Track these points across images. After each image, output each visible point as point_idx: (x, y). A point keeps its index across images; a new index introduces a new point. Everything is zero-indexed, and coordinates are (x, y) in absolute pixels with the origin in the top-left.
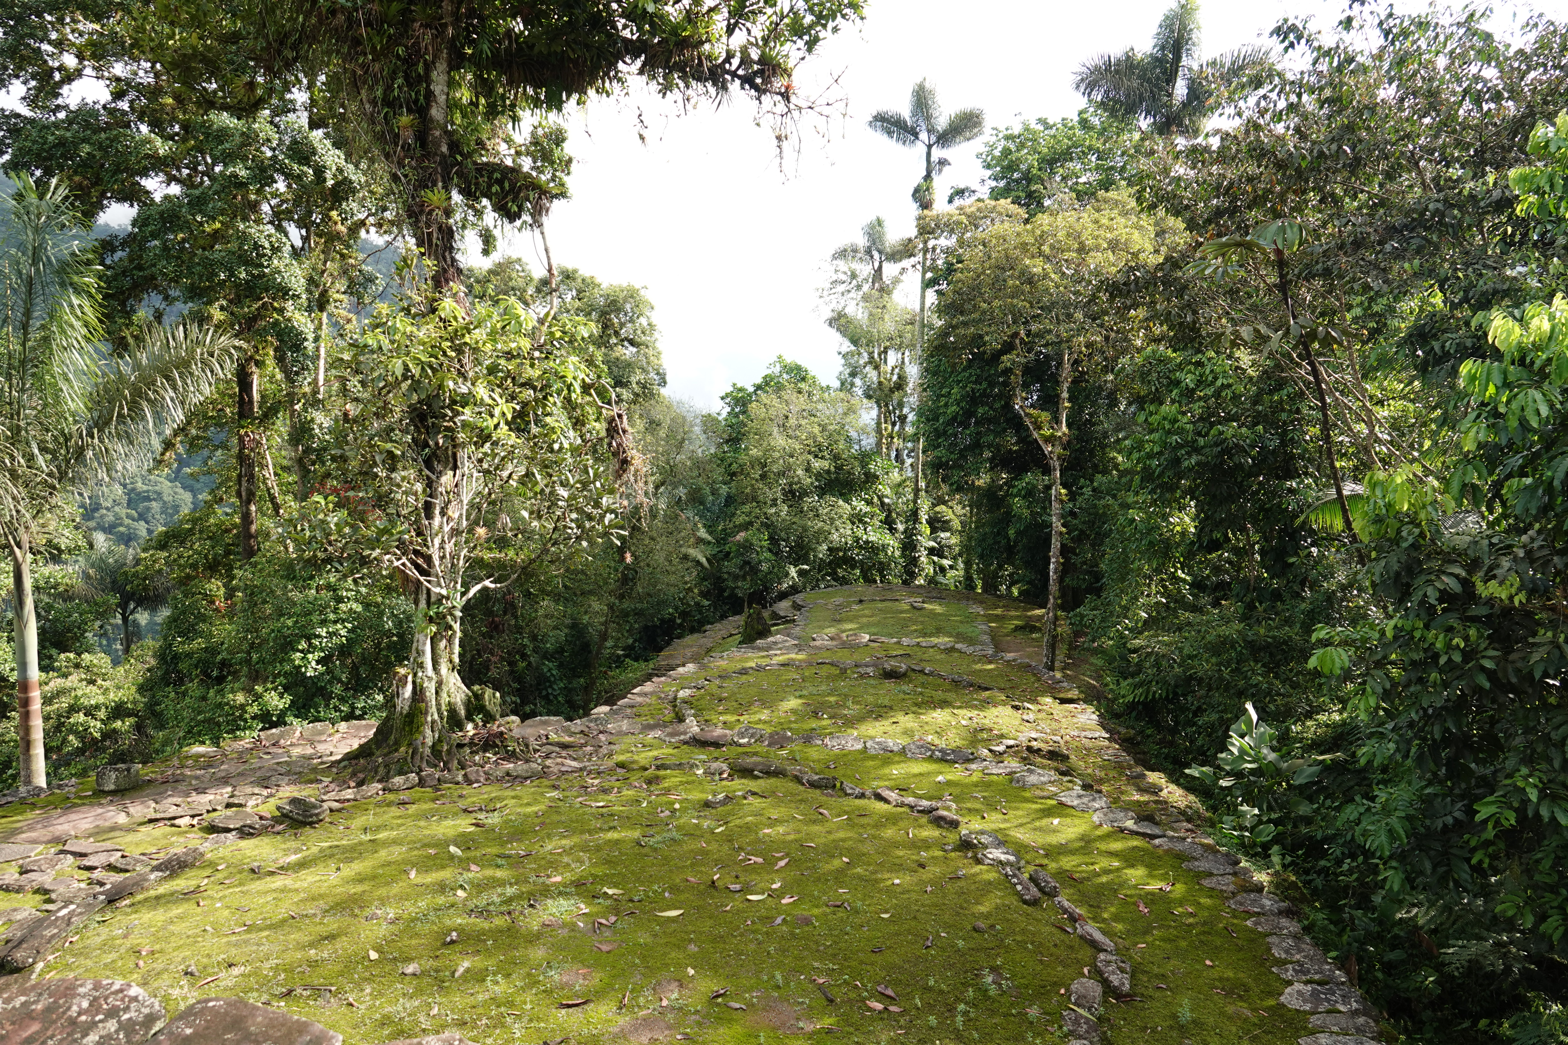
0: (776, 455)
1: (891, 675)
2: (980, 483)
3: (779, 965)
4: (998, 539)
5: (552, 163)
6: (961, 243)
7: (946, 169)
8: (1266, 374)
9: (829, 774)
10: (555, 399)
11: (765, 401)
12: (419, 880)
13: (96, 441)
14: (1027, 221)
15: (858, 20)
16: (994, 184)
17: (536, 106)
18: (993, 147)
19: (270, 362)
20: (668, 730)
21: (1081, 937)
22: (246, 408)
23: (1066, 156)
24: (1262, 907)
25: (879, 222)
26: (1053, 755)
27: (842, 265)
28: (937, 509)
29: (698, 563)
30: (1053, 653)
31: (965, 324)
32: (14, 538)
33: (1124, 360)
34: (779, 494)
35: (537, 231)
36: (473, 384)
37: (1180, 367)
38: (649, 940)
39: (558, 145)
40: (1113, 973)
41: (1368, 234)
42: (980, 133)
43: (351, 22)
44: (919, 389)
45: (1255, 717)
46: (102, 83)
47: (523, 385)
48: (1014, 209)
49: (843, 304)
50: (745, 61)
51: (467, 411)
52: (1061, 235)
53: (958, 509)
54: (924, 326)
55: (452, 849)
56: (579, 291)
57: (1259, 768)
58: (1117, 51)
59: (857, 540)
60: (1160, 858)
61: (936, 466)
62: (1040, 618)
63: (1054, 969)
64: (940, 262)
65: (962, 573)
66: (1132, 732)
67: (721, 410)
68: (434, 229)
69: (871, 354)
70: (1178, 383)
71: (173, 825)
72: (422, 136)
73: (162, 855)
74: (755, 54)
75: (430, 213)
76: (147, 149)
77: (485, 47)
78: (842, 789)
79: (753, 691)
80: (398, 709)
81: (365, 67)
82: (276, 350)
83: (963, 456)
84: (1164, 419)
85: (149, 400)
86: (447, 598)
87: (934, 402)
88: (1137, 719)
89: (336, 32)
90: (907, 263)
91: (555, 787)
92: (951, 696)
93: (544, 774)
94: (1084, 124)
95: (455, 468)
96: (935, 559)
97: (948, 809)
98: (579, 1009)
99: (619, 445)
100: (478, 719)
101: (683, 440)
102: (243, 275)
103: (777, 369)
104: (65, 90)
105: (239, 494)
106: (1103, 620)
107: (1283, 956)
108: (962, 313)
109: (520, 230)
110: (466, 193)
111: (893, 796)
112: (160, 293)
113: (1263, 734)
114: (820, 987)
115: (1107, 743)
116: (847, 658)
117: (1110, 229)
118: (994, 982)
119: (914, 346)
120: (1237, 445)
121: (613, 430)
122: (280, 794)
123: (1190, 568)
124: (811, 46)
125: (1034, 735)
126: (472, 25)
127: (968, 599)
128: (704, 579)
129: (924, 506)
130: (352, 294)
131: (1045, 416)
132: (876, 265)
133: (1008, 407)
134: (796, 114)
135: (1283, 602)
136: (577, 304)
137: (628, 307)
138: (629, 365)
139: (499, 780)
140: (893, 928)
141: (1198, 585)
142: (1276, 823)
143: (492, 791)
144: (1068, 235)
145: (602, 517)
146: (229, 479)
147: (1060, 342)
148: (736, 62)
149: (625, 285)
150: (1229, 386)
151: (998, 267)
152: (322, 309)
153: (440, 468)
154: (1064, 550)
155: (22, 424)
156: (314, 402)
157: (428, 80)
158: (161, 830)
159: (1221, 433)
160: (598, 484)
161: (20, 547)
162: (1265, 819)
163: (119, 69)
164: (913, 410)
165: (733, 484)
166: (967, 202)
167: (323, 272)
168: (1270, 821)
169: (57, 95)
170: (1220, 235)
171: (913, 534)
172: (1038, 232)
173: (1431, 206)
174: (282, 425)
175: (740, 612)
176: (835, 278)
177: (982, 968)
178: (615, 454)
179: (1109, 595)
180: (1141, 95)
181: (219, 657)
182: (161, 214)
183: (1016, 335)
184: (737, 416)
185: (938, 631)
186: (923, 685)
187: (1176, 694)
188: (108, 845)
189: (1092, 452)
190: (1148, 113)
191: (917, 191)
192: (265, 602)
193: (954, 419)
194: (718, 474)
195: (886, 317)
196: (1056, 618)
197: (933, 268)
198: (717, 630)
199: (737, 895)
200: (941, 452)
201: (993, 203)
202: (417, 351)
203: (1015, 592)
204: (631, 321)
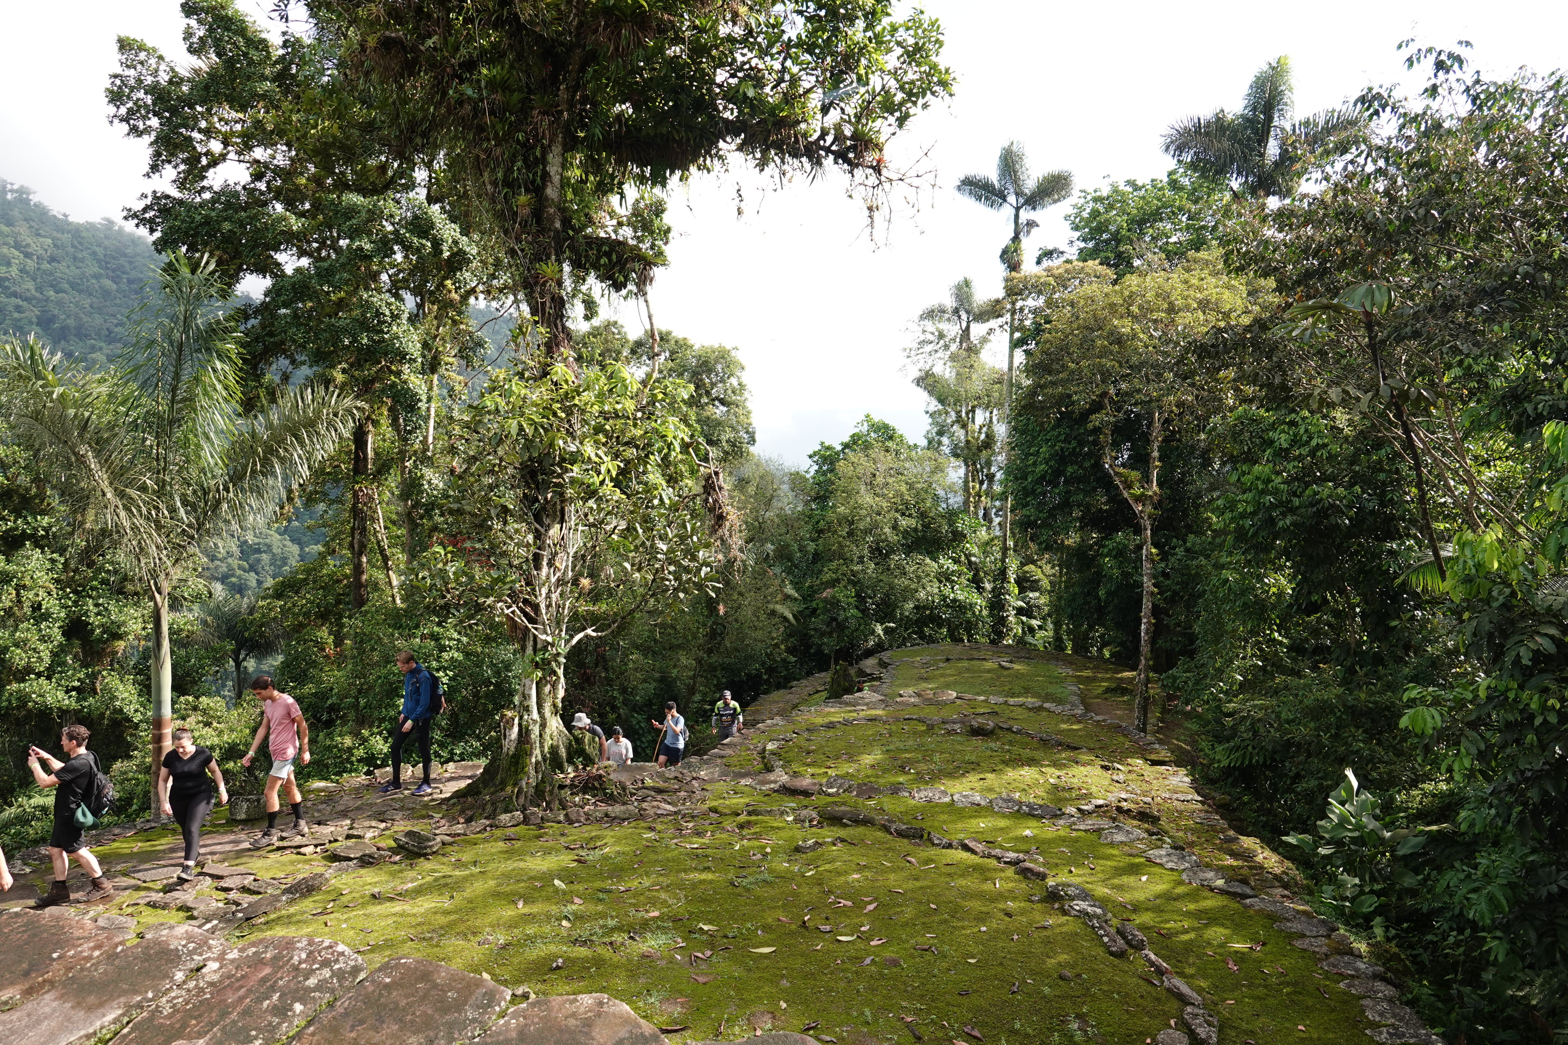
0: (864, 512)
1: (978, 732)
2: (1069, 542)
3: (869, 1003)
4: (1088, 599)
5: (652, 233)
6: (1049, 303)
7: (1034, 231)
8: (1362, 435)
9: (917, 824)
10: (655, 458)
11: (853, 459)
12: (526, 910)
13: (231, 495)
14: (1115, 282)
15: (947, 96)
16: (1082, 245)
17: (642, 183)
18: (1081, 209)
19: (385, 422)
20: (760, 777)
21: (1169, 990)
22: (361, 465)
23: (1156, 216)
24: (1357, 970)
25: (967, 283)
26: (1144, 816)
27: (929, 326)
28: (1026, 568)
29: (785, 619)
30: (1145, 716)
31: (1053, 383)
32: (156, 584)
33: (1215, 420)
34: (866, 552)
35: (641, 300)
36: (581, 443)
37: (1273, 427)
38: (744, 974)
39: (657, 216)
40: (1200, 1025)
41: (1458, 297)
42: (1069, 195)
43: (477, 112)
44: (1006, 448)
45: (1355, 784)
46: (244, 165)
47: (627, 444)
48: (1102, 269)
49: (930, 363)
50: (839, 137)
51: (575, 468)
52: (1150, 296)
53: (1048, 569)
54: (1012, 385)
55: (557, 882)
56: (672, 353)
57: (1361, 837)
58: (1206, 113)
59: (944, 598)
60: (1250, 918)
61: (1024, 525)
62: (1131, 680)
63: (1140, 1019)
64: (1028, 323)
65: (1051, 633)
66: (1228, 798)
67: (808, 468)
68: (547, 299)
69: (958, 413)
70: (1271, 442)
71: (299, 853)
72: (538, 213)
73: (289, 880)
74: (848, 131)
75: (544, 284)
76: (282, 226)
77: (597, 131)
78: (930, 840)
79: (840, 744)
80: (505, 750)
81: (488, 152)
82: (389, 410)
83: (1052, 514)
84: (1258, 478)
85: (279, 457)
86: (553, 645)
87: (1022, 460)
88: (1234, 785)
89: (462, 121)
90: (994, 323)
91: (651, 829)
92: (1038, 754)
93: (641, 816)
94: (1174, 184)
95: (562, 521)
96: (1024, 619)
97: (1035, 861)
98: (678, 1035)
99: (716, 501)
100: (579, 761)
101: (772, 496)
102: (365, 341)
103: (865, 428)
104: (210, 173)
105: (351, 546)
106: (1197, 683)
107: (1378, 1019)
108: (1050, 373)
109: (625, 298)
110: (577, 265)
111: (979, 847)
112: (287, 357)
113: (1364, 802)
114: (908, 1025)
115: (1200, 806)
116: (933, 714)
117: (1200, 289)
118: (1079, 1029)
119: (1002, 405)
120: (1333, 506)
121: (709, 487)
122: (396, 828)
123: (1287, 630)
124: (901, 121)
125: (1124, 796)
126: (585, 110)
127: (1057, 659)
128: (790, 636)
129: (1013, 565)
130: (462, 357)
131: (1135, 475)
132: (964, 325)
133: (1098, 465)
134: (887, 186)
135: (1385, 666)
136: (670, 364)
137: (719, 367)
138: (719, 423)
139: (599, 821)
140: (980, 973)
141: (1296, 649)
142: (1378, 894)
143: (591, 831)
144: (1158, 295)
145: (699, 570)
146: (341, 532)
147: (1151, 401)
148: (830, 139)
149: (716, 346)
150: (1325, 445)
151: (1087, 328)
152: (433, 370)
153: (547, 521)
154: (1156, 611)
155: (167, 479)
156: (424, 459)
157: (544, 161)
158: (289, 856)
159: (1316, 493)
160: (695, 539)
161: (160, 593)
162: (1367, 889)
163: (259, 153)
164: (1001, 468)
165: (821, 541)
166: (1056, 262)
167: (436, 337)
168: (1372, 892)
169: (204, 178)
170: (1309, 297)
171: (1001, 594)
172: (1127, 293)
173: (1520, 270)
174: (393, 481)
175: (826, 669)
176: (922, 338)
177: (1068, 1015)
178: (711, 510)
179: (1202, 657)
180: (1231, 156)
181: (329, 702)
182: (293, 285)
183: (1105, 394)
184: (824, 474)
185: (1027, 691)
186: (1011, 743)
187: (1273, 760)
188: (242, 869)
189: (1185, 511)
190: (1239, 173)
191: (1005, 252)
192: (373, 649)
193: (1043, 478)
194: (805, 532)
195: (974, 377)
196: (1148, 680)
197: (1021, 328)
198: (804, 686)
199: (827, 936)
200: (1029, 511)
201: (1081, 264)
202: (531, 412)
203: (1107, 654)
204: (722, 381)
